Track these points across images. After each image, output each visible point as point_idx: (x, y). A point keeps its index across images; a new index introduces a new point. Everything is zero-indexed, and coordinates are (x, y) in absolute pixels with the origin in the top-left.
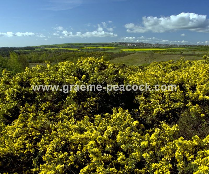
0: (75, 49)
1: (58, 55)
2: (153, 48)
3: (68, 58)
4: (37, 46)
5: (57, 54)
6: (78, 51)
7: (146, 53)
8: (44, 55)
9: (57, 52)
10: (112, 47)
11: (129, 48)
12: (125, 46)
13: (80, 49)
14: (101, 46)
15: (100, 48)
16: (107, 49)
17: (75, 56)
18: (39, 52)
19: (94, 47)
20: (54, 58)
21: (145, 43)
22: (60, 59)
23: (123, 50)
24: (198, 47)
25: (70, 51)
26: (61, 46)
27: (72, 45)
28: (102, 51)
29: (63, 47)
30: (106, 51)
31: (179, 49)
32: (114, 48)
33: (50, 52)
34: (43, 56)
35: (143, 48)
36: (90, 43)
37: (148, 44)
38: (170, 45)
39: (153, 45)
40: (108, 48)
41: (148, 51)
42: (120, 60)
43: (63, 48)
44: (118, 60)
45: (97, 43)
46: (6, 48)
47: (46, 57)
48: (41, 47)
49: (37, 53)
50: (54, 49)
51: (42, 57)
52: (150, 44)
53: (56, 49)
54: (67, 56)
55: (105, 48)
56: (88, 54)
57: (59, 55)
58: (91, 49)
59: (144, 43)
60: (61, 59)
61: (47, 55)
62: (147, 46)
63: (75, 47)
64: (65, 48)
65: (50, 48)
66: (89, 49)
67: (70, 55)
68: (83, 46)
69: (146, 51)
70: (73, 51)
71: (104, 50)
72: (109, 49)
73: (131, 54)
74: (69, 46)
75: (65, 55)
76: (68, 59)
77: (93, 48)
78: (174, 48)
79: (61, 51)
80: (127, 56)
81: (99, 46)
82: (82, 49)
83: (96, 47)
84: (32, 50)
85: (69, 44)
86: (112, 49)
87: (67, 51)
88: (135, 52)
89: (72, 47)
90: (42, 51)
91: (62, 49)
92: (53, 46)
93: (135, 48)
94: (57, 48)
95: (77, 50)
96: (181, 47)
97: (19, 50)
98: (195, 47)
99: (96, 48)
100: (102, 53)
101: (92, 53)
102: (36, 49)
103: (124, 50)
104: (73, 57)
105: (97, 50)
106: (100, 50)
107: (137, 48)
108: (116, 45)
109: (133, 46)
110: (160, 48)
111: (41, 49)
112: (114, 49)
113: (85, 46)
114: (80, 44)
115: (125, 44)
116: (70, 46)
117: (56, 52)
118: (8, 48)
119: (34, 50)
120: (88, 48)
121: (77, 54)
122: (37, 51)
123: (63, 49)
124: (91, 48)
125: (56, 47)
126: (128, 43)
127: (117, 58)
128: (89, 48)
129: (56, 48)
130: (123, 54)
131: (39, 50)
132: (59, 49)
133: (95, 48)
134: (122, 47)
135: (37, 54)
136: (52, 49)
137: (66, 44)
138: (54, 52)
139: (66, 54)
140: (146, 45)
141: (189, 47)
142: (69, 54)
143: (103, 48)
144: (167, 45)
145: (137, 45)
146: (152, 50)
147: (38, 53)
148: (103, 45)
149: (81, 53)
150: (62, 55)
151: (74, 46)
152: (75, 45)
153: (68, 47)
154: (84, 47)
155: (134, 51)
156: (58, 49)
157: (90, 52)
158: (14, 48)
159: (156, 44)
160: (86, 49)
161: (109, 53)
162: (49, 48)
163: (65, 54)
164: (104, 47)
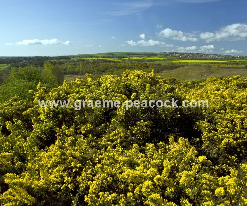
0: (116, 60)
1: (96, 66)
2: (211, 59)
3: (107, 69)
4: (73, 56)
5: (96, 65)
6: (119, 62)
7: (201, 66)
8: (81, 66)
9: (96, 62)
10: (160, 57)
11: (181, 59)
12: (176, 56)
13: (121, 60)
14: (147, 56)
15: (145, 59)
16: (154, 61)
17: (116, 67)
18: (75, 62)
19: (138, 57)
20: (92, 69)
21: (201, 54)
22: (98, 71)
23: (172, 61)
25: (110, 62)
26: (100, 56)
27: (113, 55)
28: (147, 62)
29: (103, 56)
30: (152, 63)
31: (243, 61)
32: (163, 59)
33: (88, 63)
34: (80, 67)
35: (198, 60)
36: (134, 53)
37: (205, 55)
38: (232, 56)
39: (210, 56)
40: (154, 59)
41: (203, 63)
42: (169, 73)
43: (102, 58)
44: (167, 73)
45: (142, 53)
46: (40, 57)
47: (82, 68)
48: (77, 57)
49: (72, 63)
50: (92, 59)
51: (78, 68)
52: (207, 55)
53: (95, 59)
54: (107, 68)
55: (152, 58)
56: (131, 66)
57: (97, 66)
58: (134, 60)
59: (199, 54)
60: (100, 71)
61: (84, 66)
62: (203, 57)
63: (117, 57)
64: (104, 58)
65: (88, 58)
66: (132, 60)
67: (110, 67)
68: (125, 56)
69: (201, 63)
70: (114, 62)
71: (150, 61)
72: (156, 60)
73: (183, 66)
74: (109, 55)
75: (104, 66)
76: (107, 70)
77: (138, 58)
78: (237, 60)
79: (100, 61)
80: (177, 69)
81: (144, 56)
82: (125, 60)
83: (141, 57)
84: (67, 60)
85: (109, 54)
86: (160, 60)
87: (107, 61)
88: (187, 65)
89: (113, 58)
90: (79, 61)
91: (101, 59)
92: (91, 56)
93: (188, 60)
94: (96, 58)
95: (118, 60)
96: (245, 59)
97: (53, 59)
100: (148, 65)
101: (135, 65)
102: (72, 59)
103: (174, 62)
104: (113, 69)
105: (142, 61)
106: (145, 61)
107: (190, 60)
108: (165, 55)
109: (186, 57)
110: (219, 60)
111: (77, 59)
112: (162, 60)
113: (128, 57)
114: (122, 54)
115: (175, 54)
116: (111, 56)
117: (94, 62)
118: (42, 57)
119: (70, 60)
120: (131, 58)
121: (118, 65)
124: (135, 58)
125: (94, 56)
126: (180, 53)
127: (165, 71)
128: (133, 58)
129: (94, 58)
130: (173, 67)
131: (75, 59)
132: (97, 59)
133: (140, 58)
134: (171, 58)
135: (73, 64)
136: (90, 59)
137: (106, 53)
138: (91, 62)
139: (106, 64)
140: (202, 55)
142: (109, 65)
143: (149, 59)
144: (228, 56)
145: (190, 56)
146: (209, 62)
148: (150, 55)
149: (123, 65)
150: (101, 66)
151: (115, 56)
152: (116, 55)
153: (108, 57)
154: (127, 57)
155: (187, 62)
156: (96, 59)
157: (133, 63)
158: (48, 57)
159: (214, 55)
160: (129, 60)
161: (155, 65)
163: (104, 65)
164: (150, 57)
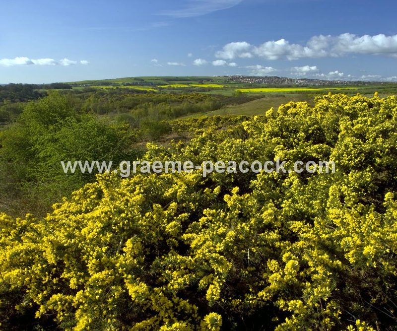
0: (149, 89)
1: (117, 100)
2: (297, 86)
3: (136, 104)
4: (75, 83)
5: (116, 98)
6: (154, 93)
7: (284, 96)
8: (91, 99)
9: (115, 93)
10: (218, 84)
11: (251, 86)
12: (243, 82)
13: (156, 89)
14: (197, 82)
15: (196, 87)
16: (210, 89)
17: (152, 101)
18: (80, 92)
19: (183, 84)
20: (111, 105)
21: (282, 78)
22: (122, 107)
23: (240, 90)
24: (382, 85)
25: (138, 92)
26: (121, 83)
27: (143, 80)
28: (199, 91)
29: (125, 84)
30: (207, 93)
31: (347, 89)
32: (223, 86)
33: (102, 94)
34: (90, 101)
35: (277, 87)
36: (177, 77)
37: (288, 79)
38: (329, 82)
39: (297, 82)
40: (210, 87)
41: (287, 93)
42: (238, 109)
43: (124, 85)
44: (235, 109)
45: (189, 77)
46: (17, 84)
47: (94, 102)
48: (83, 84)
49: (76, 95)
50: (107, 87)
51: (88, 103)
52: (291, 80)
53: (113, 88)
54: (136, 102)
55: (206, 86)
56: (175, 98)
57: (120, 99)
58: (178, 89)
59: (279, 78)
60: (125, 107)
61: (96, 99)
62: (286, 83)
63: (148, 84)
64: (128, 87)
65: (101, 87)
66: (174, 88)
67: (141, 100)
68: (162, 82)
69: (284, 92)
70: (145, 92)
71: (204, 90)
72: (213, 89)
73: (258, 97)
74: (135, 81)
75: (131, 100)
76: (138, 106)
77: (183, 86)
78: (338, 87)
79: (122, 92)
80: (252, 102)
81: (193, 82)
82: (162, 88)
83: (188, 84)
84: (67, 90)
85: (136, 79)
86: (218, 88)
87: (133, 91)
88: (263, 96)
89: (143, 85)
90: (86, 91)
91: (123, 87)
92: (105, 83)
93: (263, 88)
94: (113, 86)
95: (151, 90)
96: (350, 86)
97: (41, 89)
98: (378, 86)
99: (188, 86)
100: (202, 96)
101: (182, 96)
102: (73, 88)
103: (242, 91)
104: (147, 103)
105: (191, 90)
106: (195, 90)
107: (266, 88)
108: (227, 81)
109: (259, 83)
110: (310, 88)
111: (84, 88)
112: (222, 89)
113: (167, 83)
114: (157, 78)
115: (242, 78)
116: (139, 82)
117: (112, 93)
118: (21, 85)
119: (71, 90)
120: (172, 86)
121: (154, 97)
122: (77, 92)
123: (126, 87)
124: (179, 86)
125: (111, 83)
126: (249, 77)
127: (230, 106)
128: (175, 86)
129: (111, 87)
130: (242, 99)
131: (80, 89)
132: (117, 88)
133: (186, 86)
134: (236, 86)
135: (78, 97)
136: (104, 87)
137: (131, 78)
138: (108, 93)
139: (134, 96)
140: (284, 81)
141: (366, 85)
142: (138, 97)
143: (202, 87)
144: (323, 81)
145: (265, 82)
146: (296, 91)
147: (78, 95)
148: (201, 80)
149: (162, 97)
150: (125, 100)
151: (146, 82)
152: (148, 81)
153: (133, 84)
154: (165, 85)
155: (261, 92)
156: (115, 88)
157: (177, 94)
158: (33, 84)
159: (302, 80)
160: (169, 89)
161: (214, 96)
162: (99, 85)
163: (131, 97)
164: (203, 84)
